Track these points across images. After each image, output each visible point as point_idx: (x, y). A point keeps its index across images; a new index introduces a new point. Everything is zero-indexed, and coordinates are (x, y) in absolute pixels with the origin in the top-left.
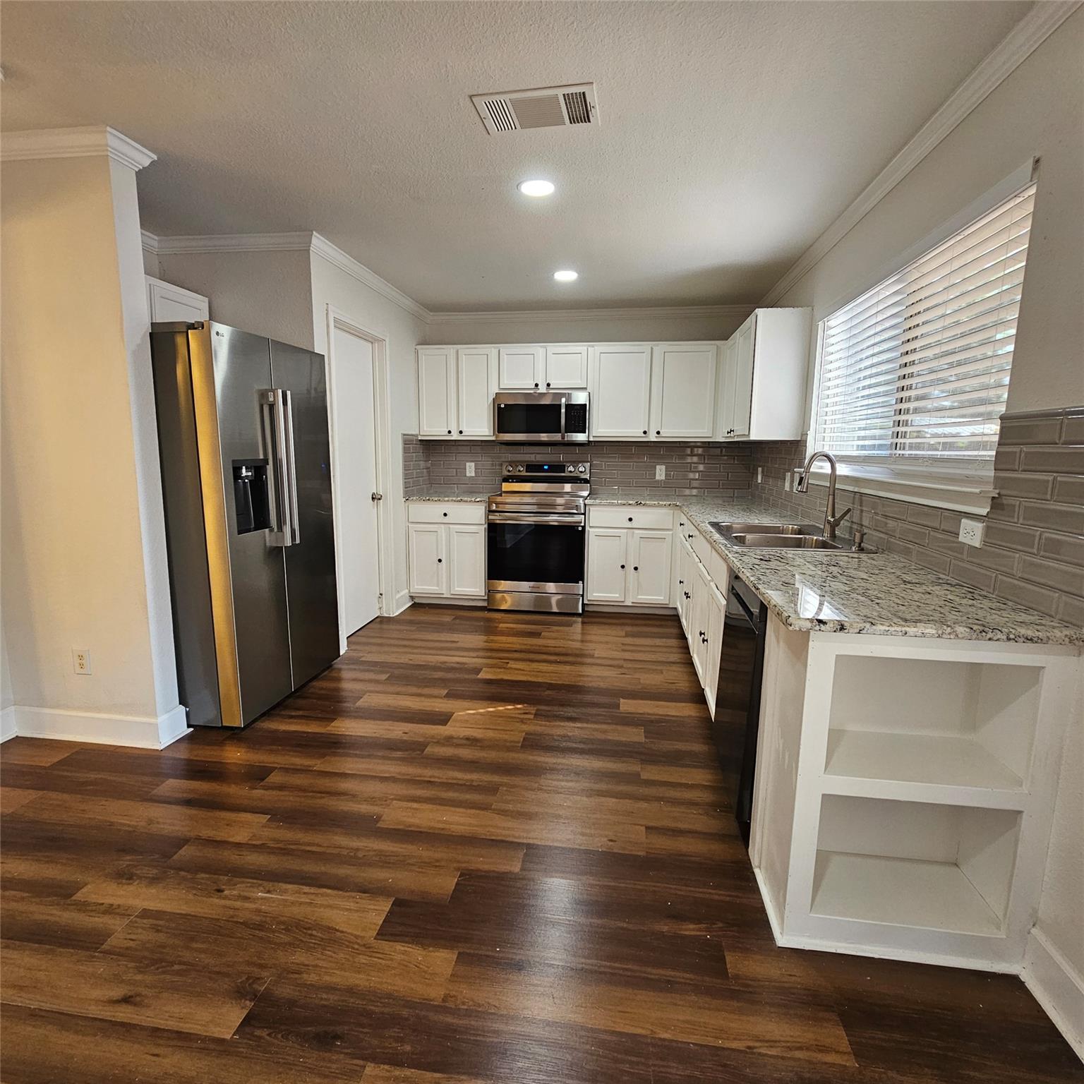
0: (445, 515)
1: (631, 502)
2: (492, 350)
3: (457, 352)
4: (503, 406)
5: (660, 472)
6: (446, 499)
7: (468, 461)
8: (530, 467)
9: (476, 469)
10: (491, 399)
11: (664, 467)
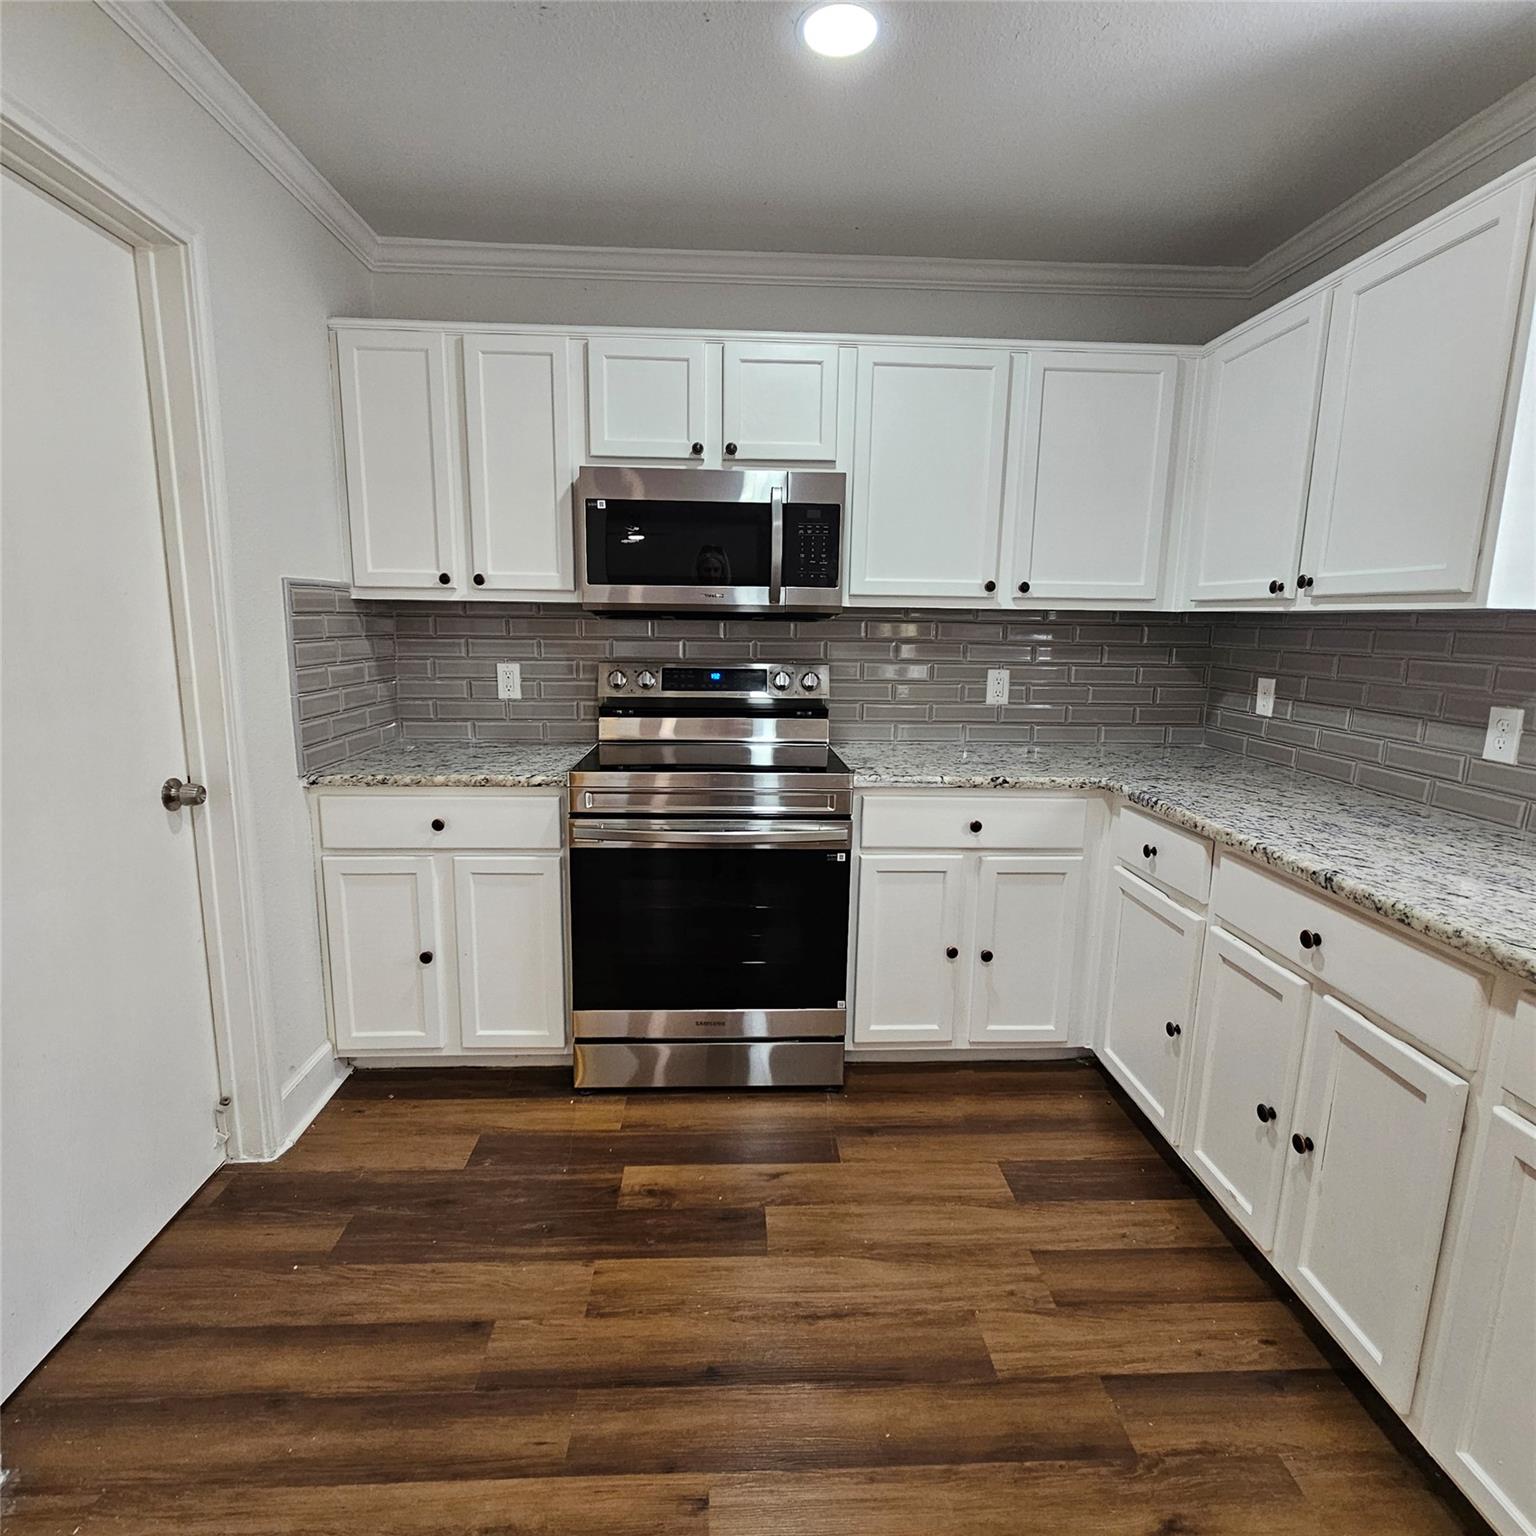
0: (438, 825)
1: (978, 780)
2: (564, 342)
3: (460, 344)
4: (601, 505)
5: (998, 687)
6: (440, 779)
7: (503, 660)
8: (673, 677)
9: (524, 680)
10: (564, 487)
11: (1005, 674)
